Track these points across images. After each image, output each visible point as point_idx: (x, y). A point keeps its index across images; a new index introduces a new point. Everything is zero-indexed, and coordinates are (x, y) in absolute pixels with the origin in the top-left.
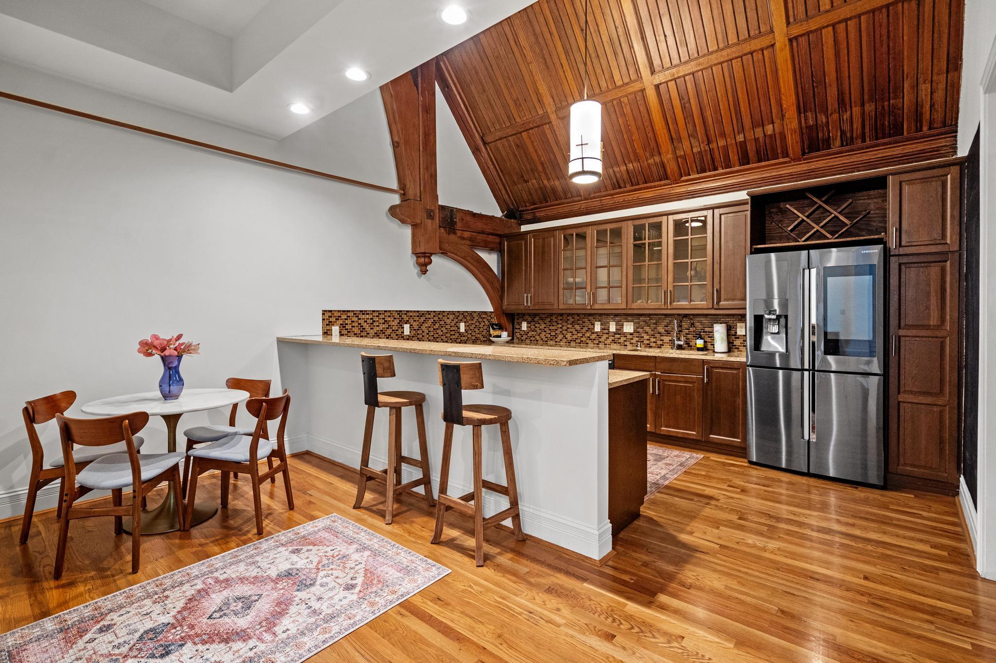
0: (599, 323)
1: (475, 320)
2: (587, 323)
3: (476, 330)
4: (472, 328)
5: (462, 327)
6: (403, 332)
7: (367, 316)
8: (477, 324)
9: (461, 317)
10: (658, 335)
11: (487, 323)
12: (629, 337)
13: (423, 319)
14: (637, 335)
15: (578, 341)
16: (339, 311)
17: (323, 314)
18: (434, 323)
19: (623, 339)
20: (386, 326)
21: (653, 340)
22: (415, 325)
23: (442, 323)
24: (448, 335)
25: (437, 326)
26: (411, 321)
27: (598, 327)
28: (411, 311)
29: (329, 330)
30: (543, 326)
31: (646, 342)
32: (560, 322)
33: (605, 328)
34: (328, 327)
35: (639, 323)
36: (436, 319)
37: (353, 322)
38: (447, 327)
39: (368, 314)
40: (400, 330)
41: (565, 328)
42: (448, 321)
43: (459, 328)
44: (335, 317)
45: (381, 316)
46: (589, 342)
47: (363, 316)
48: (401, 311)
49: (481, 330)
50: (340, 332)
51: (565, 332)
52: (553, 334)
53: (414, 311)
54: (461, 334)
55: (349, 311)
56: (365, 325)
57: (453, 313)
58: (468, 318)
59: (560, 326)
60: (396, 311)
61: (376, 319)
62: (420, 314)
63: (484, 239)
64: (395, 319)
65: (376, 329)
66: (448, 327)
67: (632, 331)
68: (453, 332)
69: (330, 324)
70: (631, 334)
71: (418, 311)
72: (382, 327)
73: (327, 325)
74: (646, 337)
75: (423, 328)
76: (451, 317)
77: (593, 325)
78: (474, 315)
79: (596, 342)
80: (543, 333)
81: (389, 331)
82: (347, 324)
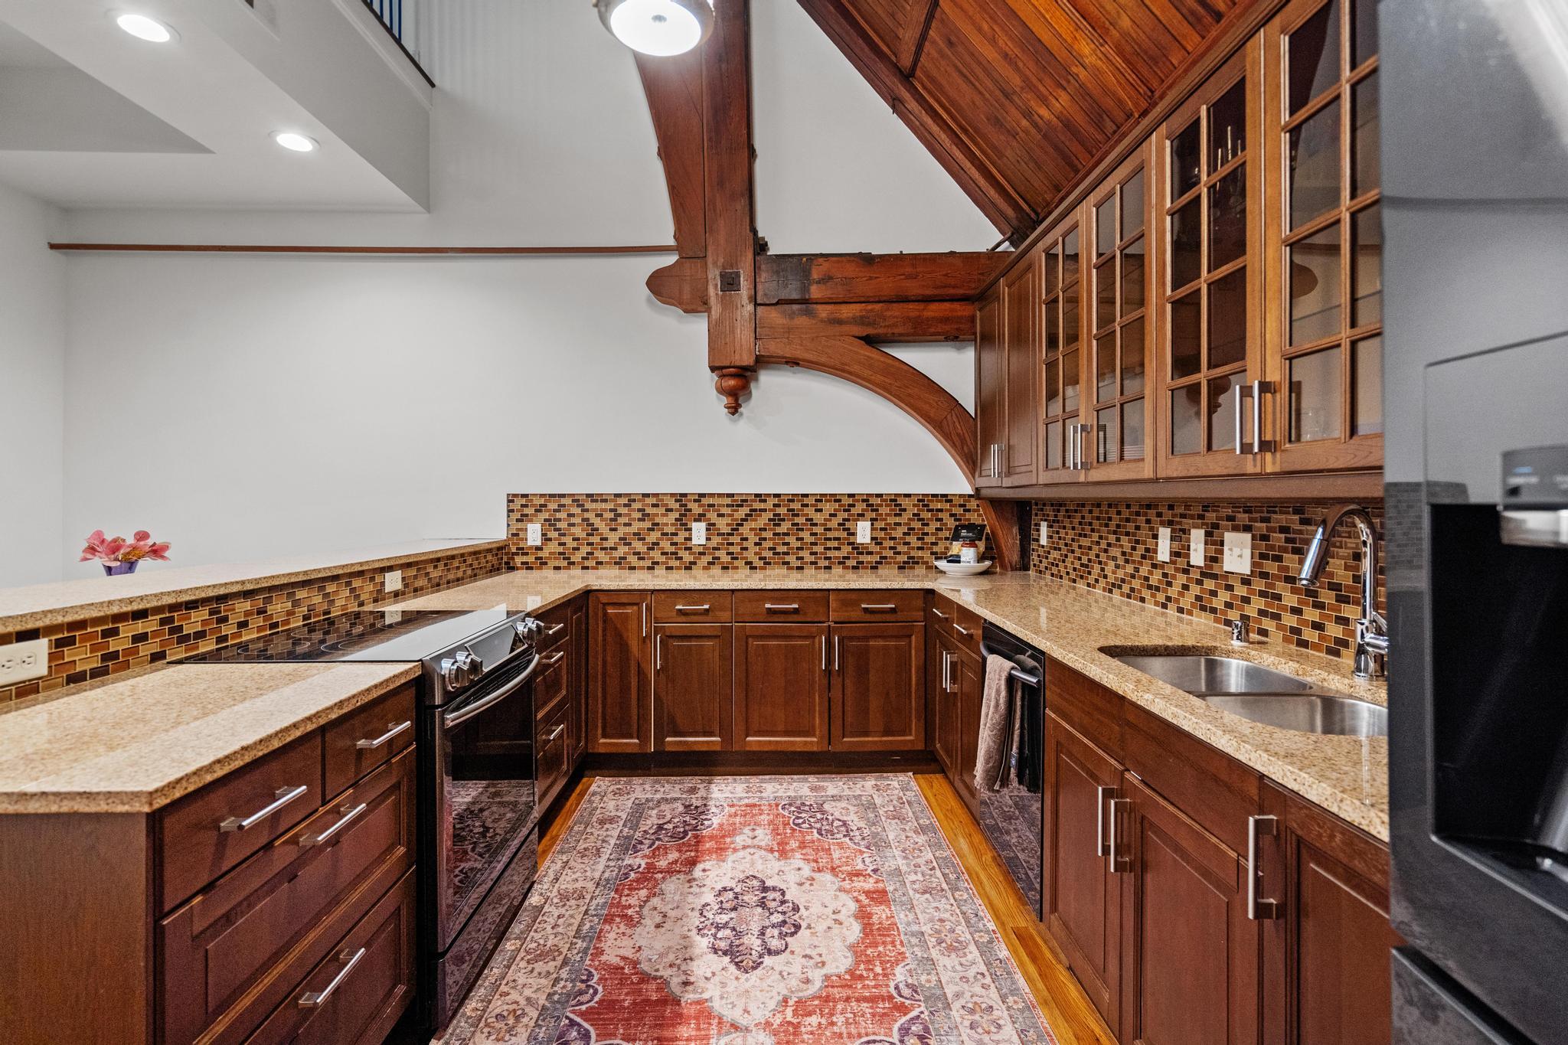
0: (1169, 530)
1: (905, 517)
2: (1144, 532)
3: (913, 540)
4: (898, 533)
5: (863, 532)
6: (690, 539)
7: (604, 505)
8: (917, 525)
9: (860, 507)
10: (1327, 597)
11: (951, 523)
12: (1241, 591)
13: (743, 512)
14: (1259, 585)
15: (1126, 588)
16: (542, 496)
17: (509, 501)
18: (777, 520)
19: (1224, 596)
20: (648, 524)
21: (1311, 614)
22: (723, 525)
23: (801, 520)
24: (819, 549)
25: (785, 527)
26: (712, 516)
27: (1164, 551)
28: (712, 495)
29: (521, 530)
30: (1071, 534)
31: (1290, 620)
32: (1096, 524)
33: (1180, 553)
34: (520, 525)
35: (1265, 538)
36: (782, 511)
37: (573, 515)
38: (815, 529)
39: (606, 501)
40: (682, 535)
41: (1103, 545)
42: (818, 518)
43: (853, 534)
44: (533, 506)
45: (636, 506)
46: (1146, 594)
47: (594, 506)
48: (685, 495)
49: (929, 539)
50: (543, 535)
51: (1103, 557)
52: (1085, 560)
53: (720, 495)
54: (858, 549)
55: (563, 496)
56: (597, 522)
57: (835, 498)
58: (884, 510)
59: (1095, 537)
60: (672, 495)
61: (624, 511)
62: (738, 501)
63: (913, 314)
64: (671, 510)
65: (622, 531)
66: (819, 530)
67: (1245, 568)
68: (835, 544)
69: (523, 518)
70: (1246, 581)
71: (732, 495)
72: (636, 526)
73: (517, 520)
74: (1290, 600)
75: (745, 530)
76: (828, 507)
77: (1155, 537)
78: (905, 503)
79: (1161, 597)
80: (1070, 559)
81: (653, 537)
82: (559, 520)
